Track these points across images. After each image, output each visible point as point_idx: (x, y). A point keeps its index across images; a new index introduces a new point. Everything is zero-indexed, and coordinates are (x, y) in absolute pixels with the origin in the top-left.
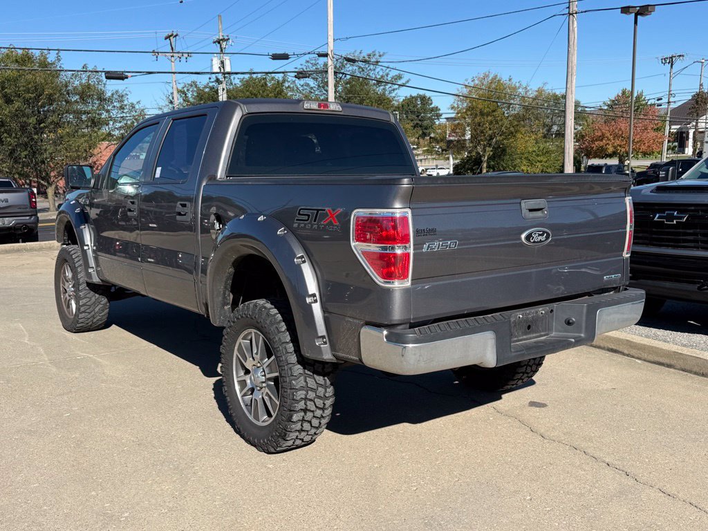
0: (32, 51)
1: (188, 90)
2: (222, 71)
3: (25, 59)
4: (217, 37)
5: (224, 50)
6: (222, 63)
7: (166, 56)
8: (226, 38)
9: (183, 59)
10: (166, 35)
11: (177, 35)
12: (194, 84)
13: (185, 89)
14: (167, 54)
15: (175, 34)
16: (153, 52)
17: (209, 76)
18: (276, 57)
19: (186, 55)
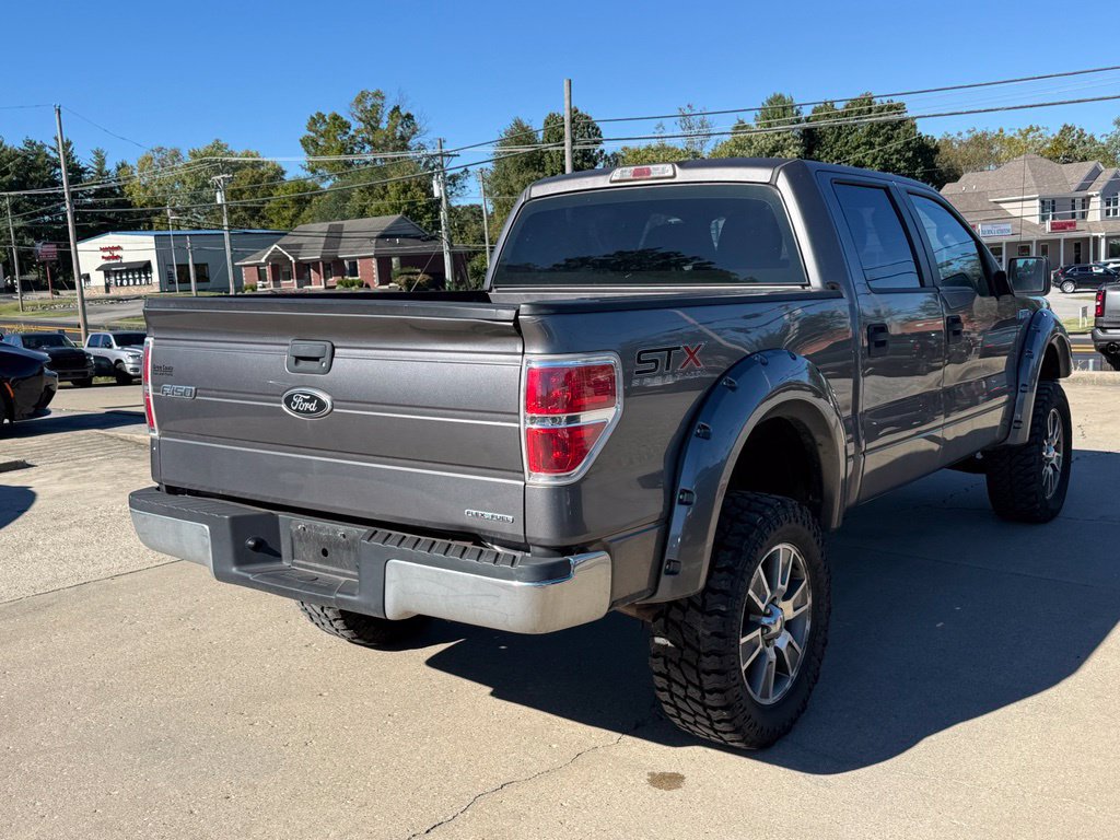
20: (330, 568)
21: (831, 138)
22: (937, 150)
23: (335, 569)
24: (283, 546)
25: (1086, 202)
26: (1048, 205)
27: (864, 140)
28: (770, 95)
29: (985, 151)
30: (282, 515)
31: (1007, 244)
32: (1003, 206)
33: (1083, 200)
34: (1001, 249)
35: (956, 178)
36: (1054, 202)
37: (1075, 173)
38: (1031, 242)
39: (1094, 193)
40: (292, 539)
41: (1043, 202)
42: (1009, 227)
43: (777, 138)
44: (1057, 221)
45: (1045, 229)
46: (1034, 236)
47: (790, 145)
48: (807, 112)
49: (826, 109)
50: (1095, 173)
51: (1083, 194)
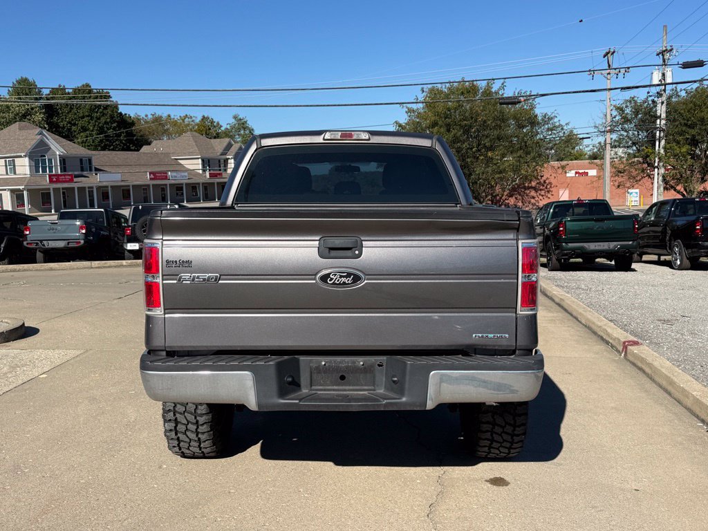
0: (478, 82)
1: (627, 107)
2: (663, 82)
3: (471, 90)
4: (661, 49)
5: (666, 61)
6: (664, 75)
7: (602, 74)
8: (669, 48)
9: (621, 75)
10: (604, 52)
11: (614, 52)
12: (632, 100)
13: (624, 106)
14: (603, 72)
15: (612, 50)
16: (590, 71)
17: (647, 89)
18: (687, 65)
19: (623, 71)
20: (347, 388)
21: (66, 110)
22: (133, 124)
23: (351, 388)
24: (302, 379)
25: (226, 161)
26: (206, 163)
27: (87, 114)
28: (19, 78)
29: (162, 127)
30: (302, 358)
31: (186, 184)
32: (180, 161)
33: (225, 161)
34: (182, 187)
35: (149, 144)
36: (209, 161)
37: (219, 145)
38: (199, 184)
39: (230, 157)
40: (311, 373)
41: (203, 161)
42: (186, 174)
43: (27, 107)
44: (212, 172)
45: (206, 176)
46: (201, 181)
47: (36, 113)
48: (45, 92)
49: (58, 91)
50: (229, 146)
51: (223, 157)
